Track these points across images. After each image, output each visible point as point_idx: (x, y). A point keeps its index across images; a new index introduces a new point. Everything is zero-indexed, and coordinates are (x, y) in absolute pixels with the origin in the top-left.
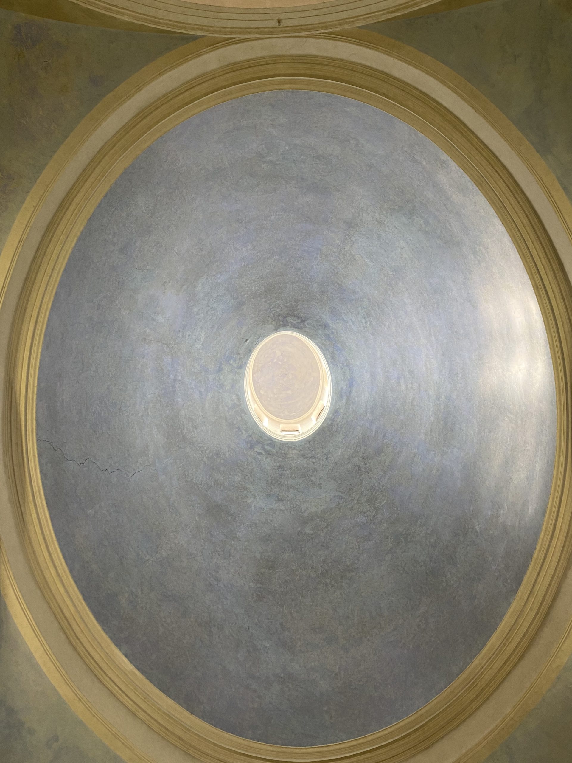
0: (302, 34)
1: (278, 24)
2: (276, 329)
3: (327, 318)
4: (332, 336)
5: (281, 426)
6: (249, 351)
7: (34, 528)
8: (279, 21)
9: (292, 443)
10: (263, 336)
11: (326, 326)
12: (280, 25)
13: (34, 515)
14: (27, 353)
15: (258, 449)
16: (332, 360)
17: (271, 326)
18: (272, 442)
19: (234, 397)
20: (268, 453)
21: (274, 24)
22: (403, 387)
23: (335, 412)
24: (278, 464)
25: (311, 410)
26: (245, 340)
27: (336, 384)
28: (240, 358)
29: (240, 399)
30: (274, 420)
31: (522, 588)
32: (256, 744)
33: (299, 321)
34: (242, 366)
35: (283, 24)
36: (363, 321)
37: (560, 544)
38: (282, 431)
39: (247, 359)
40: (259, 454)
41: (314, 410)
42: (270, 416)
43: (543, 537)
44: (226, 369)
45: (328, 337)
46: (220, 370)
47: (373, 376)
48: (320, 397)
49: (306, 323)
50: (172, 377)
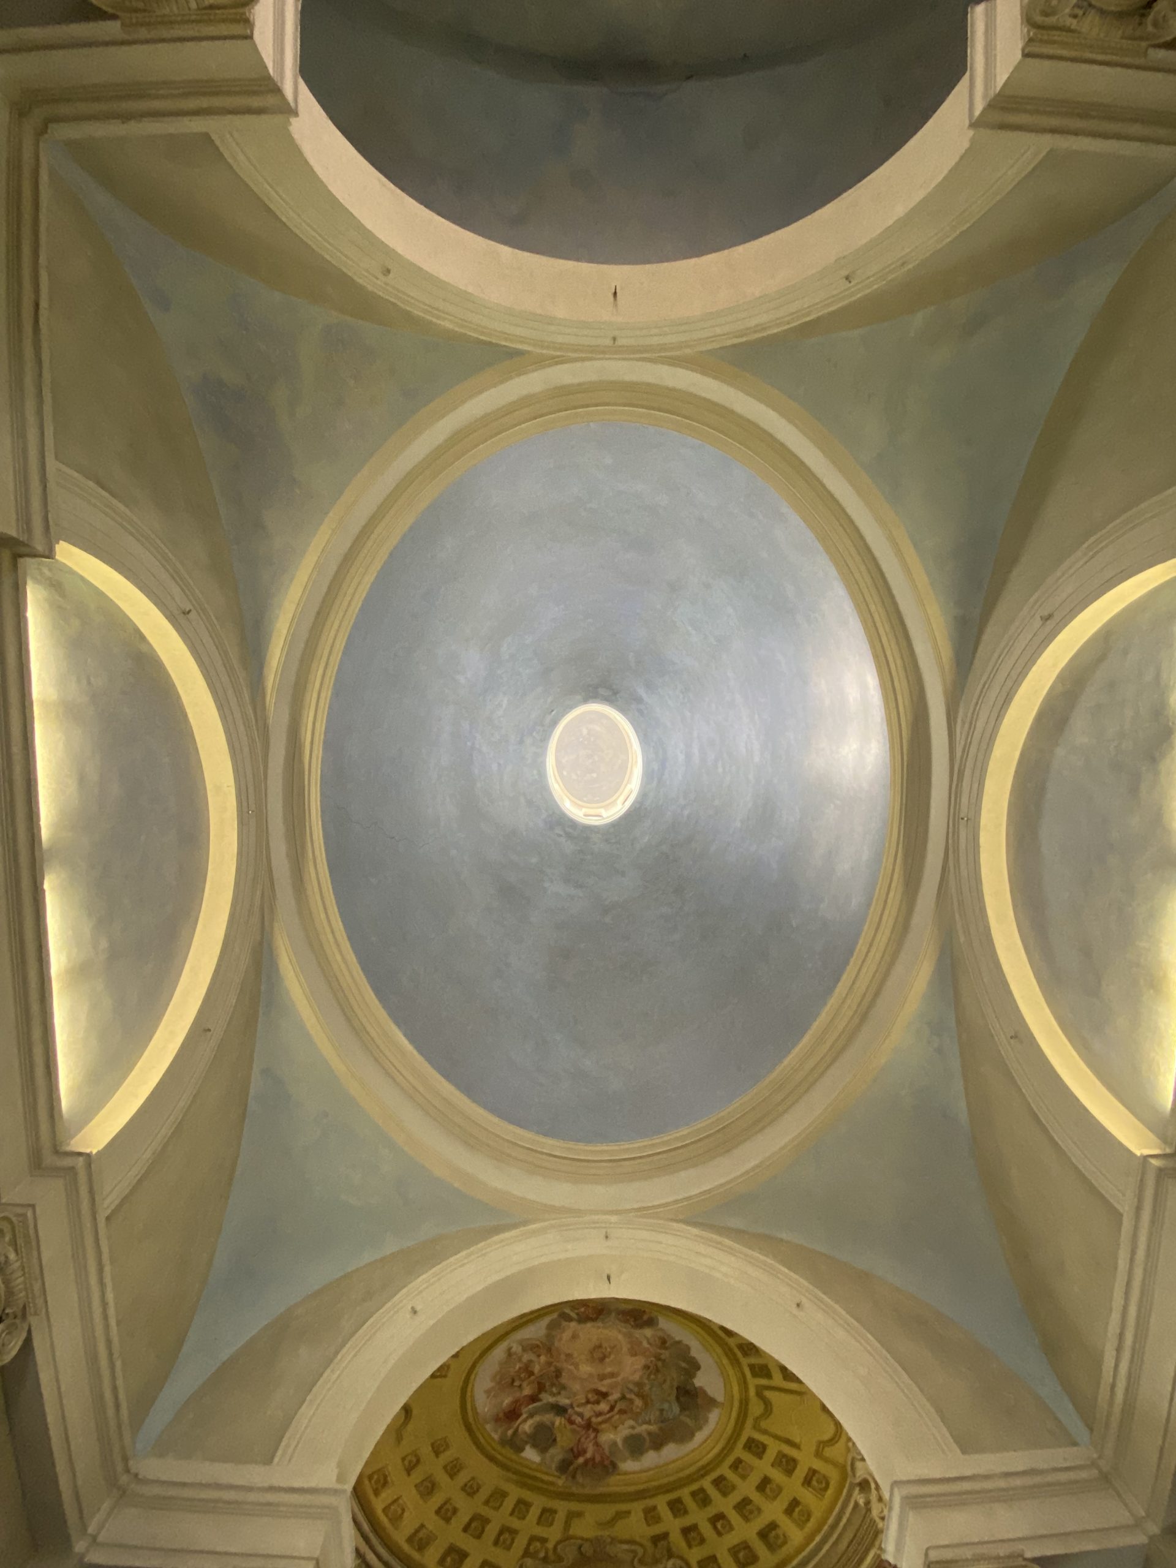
0: (638, 356)
1: (612, 342)
2: (586, 701)
3: (642, 692)
4: (645, 712)
5: (584, 810)
6: (554, 723)
7: (312, 887)
8: (614, 339)
9: (595, 827)
10: (572, 708)
11: (639, 700)
12: (614, 343)
13: (313, 875)
14: (315, 695)
15: (558, 831)
16: (645, 739)
17: (579, 697)
18: (574, 824)
19: (535, 772)
20: (569, 836)
21: (608, 342)
22: (720, 770)
23: (643, 795)
24: (579, 848)
25: (617, 795)
26: (550, 711)
27: (647, 764)
28: (544, 731)
29: (542, 775)
30: (576, 804)
31: (840, 984)
32: (541, 1139)
33: (611, 693)
34: (545, 739)
35: (619, 342)
36: (681, 696)
37: (885, 939)
38: (585, 815)
39: (552, 732)
40: (560, 836)
41: (621, 794)
42: (573, 799)
43: (867, 931)
44: (528, 741)
45: (640, 712)
46: (521, 742)
47: (688, 756)
48: (628, 780)
49: (618, 696)
50: (469, 744)
